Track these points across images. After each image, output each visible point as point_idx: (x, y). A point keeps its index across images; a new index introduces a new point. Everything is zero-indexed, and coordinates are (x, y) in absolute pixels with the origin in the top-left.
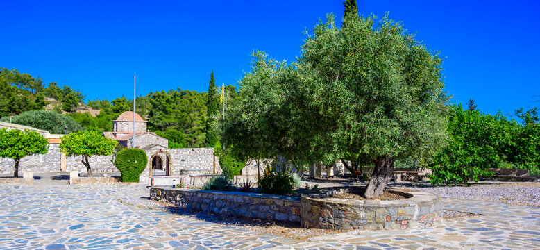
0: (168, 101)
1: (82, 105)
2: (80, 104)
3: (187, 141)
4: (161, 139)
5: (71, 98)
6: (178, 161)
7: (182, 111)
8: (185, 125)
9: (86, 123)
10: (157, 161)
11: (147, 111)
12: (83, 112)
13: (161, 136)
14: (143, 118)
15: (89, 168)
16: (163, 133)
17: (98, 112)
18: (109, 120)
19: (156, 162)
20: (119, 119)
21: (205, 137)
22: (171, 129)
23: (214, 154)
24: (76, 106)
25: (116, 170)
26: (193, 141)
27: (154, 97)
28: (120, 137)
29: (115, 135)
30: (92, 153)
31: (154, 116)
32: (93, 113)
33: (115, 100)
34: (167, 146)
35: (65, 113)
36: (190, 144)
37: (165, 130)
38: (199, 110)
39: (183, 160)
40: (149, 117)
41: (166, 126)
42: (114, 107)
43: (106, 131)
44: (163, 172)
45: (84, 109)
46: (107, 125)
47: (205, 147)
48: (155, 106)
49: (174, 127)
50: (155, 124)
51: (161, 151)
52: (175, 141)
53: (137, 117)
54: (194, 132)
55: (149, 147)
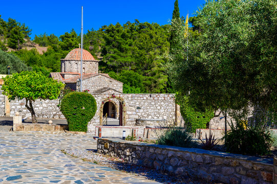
0: (123, 36)
1: (29, 41)
2: (26, 40)
3: (146, 85)
4: (115, 82)
5: (16, 33)
6: (134, 109)
7: (140, 49)
8: (144, 66)
9: (32, 61)
10: (110, 107)
11: (100, 48)
12: (29, 49)
13: (115, 78)
14: (95, 57)
15: (33, 113)
16: (118, 75)
17: (45, 49)
18: (57, 59)
19: (109, 109)
20: (67, 57)
21: (167, 80)
22: (127, 70)
23: (176, 103)
24: (21, 42)
25: (63, 117)
26: (153, 85)
27: (108, 31)
28: (69, 78)
29: (63, 76)
30: (37, 96)
31: (108, 55)
32: (40, 50)
33: (63, 35)
34: (121, 90)
35: (10, 50)
36: (149, 88)
37: (120, 72)
38: (160, 47)
39: (138, 108)
40: (102, 55)
41: (121, 66)
42: (63, 43)
43: (54, 71)
44: (117, 120)
45: (30, 46)
46: (55, 65)
47: (167, 92)
48: (108, 42)
49: (130, 68)
50: (109, 63)
51: (113, 96)
52: (131, 84)
53: (89, 56)
54: (154, 74)
55: (100, 92)
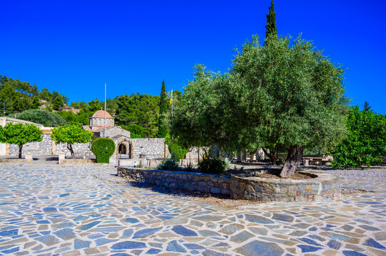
0: (130, 103)
1: (67, 106)
2: (65, 105)
3: (145, 133)
4: (125, 131)
5: (58, 100)
6: (138, 148)
7: (140, 110)
8: (142, 121)
9: (69, 119)
10: (122, 147)
11: (115, 110)
12: (67, 111)
13: (125, 129)
14: (112, 115)
15: (72, 152)
16: (127, 127)
17: (78, 111)
18: (86, 117)
19: (122, 149)
20: (94, 116)
21: (158, 130)
22: (133, 124)
23: (165, 143)
24: (62, 106)
25: (92, 154)
26: (149, 133)
27: (120, 99)
28: (95, 129)
29: (91, 128)
30: (75, 141)
31: (120, 114)
32: (75, 111)
33: (90, 102)
34: (129, 136)
35: (54, 111)
36: (147, 135)
37: (128, 125)
38: (153, 109)
39: (141, 147)
40: (116, 115)
41: (129, 121)
42: (90, 107)
43: (84, 125)
44: (127, 156)
45: (68, 109)
46: (85, 120)
47: (158, 137)
48: (120, 106)
49: (134, 122)
50: (121, 120)
51: (125, 140)
52: (135, 133)
53: (108, 115)
54: (150, 126)
55: (116, 137)
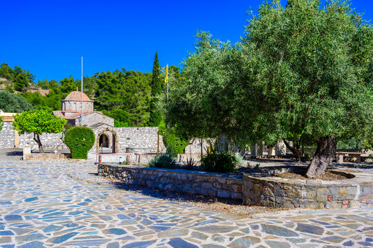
0: (113, 81)
1: (32, 85)
2: (30, 84)
3: (132, 120)
4: (108, 118)
5: (22, 78)
6: (124, 139)
7: (127, 91)
8: (130, 105)
9: (36, 102)
10: (104, 139)
11: (94, 91)
12: (33, 91)
13: (107, 115)
14: (90, 98)
15: (40, 145)
16: (109, 112)
17: (47, 92)
18: (58, 100)
20: (67, 99)
21: (149, 116)
22: (117, 109)
23: (158, 133)
24: (26, 86)
25: (66, 147)
26: (138, 120)
27: (101, 77)
28: (69, 115)
29: (63, 113)
30: (43, 131)
31: (101, 96)
32: (43, 93)
33: (63, 80)
34: (113, 124)
35: (16, 92)
36: (135, 123)
37: (110, 110)
38: (143, 90)
39: (128, 139)
40: (95, 97)
41: (112, 105)
42: (62, 87)
43: (55, 110)
44: (110, 149)
45: (34, 89)
46: (56, 104)
47: (149, 126)
48: (101, 86)
49: (119, 107)
50: (102, 103)
51: (108, 130)
52: (120, 120)
53: (85, 97)
54: (139, 112)
55: (96, 126)
